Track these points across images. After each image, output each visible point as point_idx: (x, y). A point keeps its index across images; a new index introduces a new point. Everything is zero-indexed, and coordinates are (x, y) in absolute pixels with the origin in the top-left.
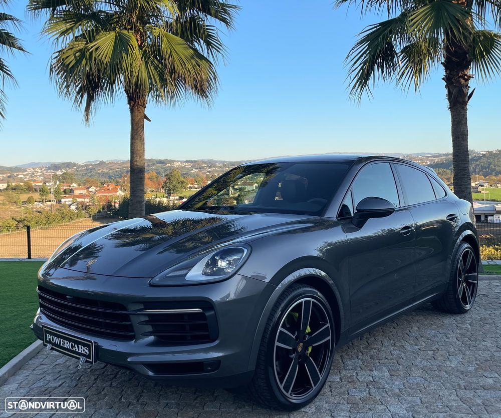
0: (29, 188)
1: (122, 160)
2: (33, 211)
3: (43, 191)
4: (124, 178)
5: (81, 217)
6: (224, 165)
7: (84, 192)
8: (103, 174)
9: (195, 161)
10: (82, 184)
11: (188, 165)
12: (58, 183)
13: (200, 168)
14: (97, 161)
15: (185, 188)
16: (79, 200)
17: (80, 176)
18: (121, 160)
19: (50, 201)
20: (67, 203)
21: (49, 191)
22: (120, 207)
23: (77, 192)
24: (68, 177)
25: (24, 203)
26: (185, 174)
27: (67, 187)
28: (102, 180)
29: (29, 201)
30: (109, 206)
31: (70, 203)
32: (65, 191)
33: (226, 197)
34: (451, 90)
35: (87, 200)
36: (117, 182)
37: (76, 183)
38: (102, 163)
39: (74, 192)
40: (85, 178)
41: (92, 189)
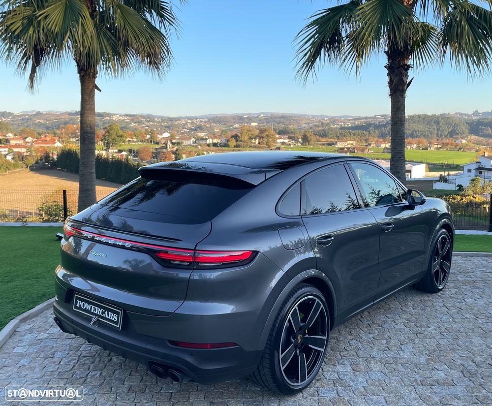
1: (60, 112)
4: (62, 130)
5: (18, 167)
6: (163, 120)
7: (21, 142)
8: (39, 125)
9: (134, 116)
10: (18, 134)
11: (127, 119)
13: (139, 122)
14: (34, 111)
15: (123, 142)
16: (15, 150)
17: (16, 126)
18: (58, 112)
20: (3, 153)
22: (58, 158)
23: (13, 142)
24: (4, 127)
26: (123, 127)
27: (2, 137)
28: (40, 130)
30: (47, 157)
31: (6, 153)
33: (164, 150)
34: (393, 78)
35: (24, 150)
36: (55, 134)
37: (12, 132)
38: (38, 114)
39: (9, 142)
40: (21, 128)
41: (29, 139)
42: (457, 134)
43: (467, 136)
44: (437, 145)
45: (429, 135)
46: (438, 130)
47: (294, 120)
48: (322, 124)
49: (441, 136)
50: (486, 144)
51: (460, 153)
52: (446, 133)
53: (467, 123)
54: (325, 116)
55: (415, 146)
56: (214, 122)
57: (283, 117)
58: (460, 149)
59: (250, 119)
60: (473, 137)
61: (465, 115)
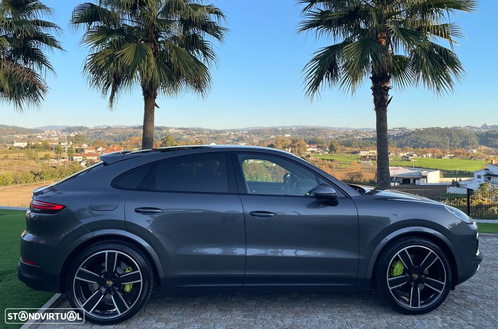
0: (46, 147)
2: (49, 167)
3: (58, 150)
4: (127, 141)
6: (210, 132)
7: (93, 151)
8: (109, 137)
9: (187, 129)
10: (91, 145)
11: (181, 132)
12: (71, 143)
13: (190, 134)
14: (105, 126)
16: (88, 158)
17: (90, 138)
19: (64, 158)
20: (78, 160)
21: (63, 150)
23: (87, 152)
24: (80, 139)
25: (41, 159)
26: (178, 139)
27: (78, 147)
28: (109, 142)
29: (46, 158)
31: (81, 160)
32: (77, 151)
35: (95, 158)
36: (121, 144)
37: (86, 143)
38: (109, 128)
39: (84, 152)
40: (94, 140)
41: (100, 149)
42: (469, 145)
43: (477, 147)
44: (451, 154)
45: (443, 145)
46: (451, 141)
47: (322, 132)
48: (347, 135)
49: (454, 146)
50: (496, 153)
51: (472, 161)
52: (458, 144)
53: (477, 135)
54: (350, 128)
55: (430, 155)
56: (253, 134)
57: (313, 129)
58: (472, 158)
59: (284, 131)
60: (483, 147)
61: (475, 128)
